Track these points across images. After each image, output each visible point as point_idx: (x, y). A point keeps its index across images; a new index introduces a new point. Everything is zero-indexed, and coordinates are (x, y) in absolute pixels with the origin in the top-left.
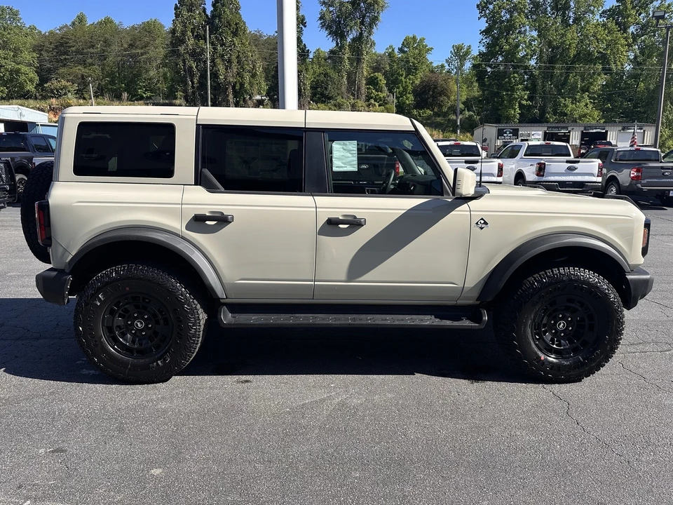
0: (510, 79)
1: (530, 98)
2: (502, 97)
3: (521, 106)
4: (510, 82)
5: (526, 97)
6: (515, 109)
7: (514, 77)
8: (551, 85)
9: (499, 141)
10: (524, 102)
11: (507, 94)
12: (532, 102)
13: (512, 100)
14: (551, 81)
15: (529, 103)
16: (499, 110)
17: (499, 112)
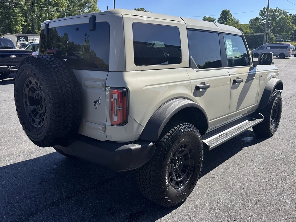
0: (14, 10)
1: (26, 21)
2: (11, 20)
3: (22, 25)
4: (14, 12)
5: (24, 20)
6: (19, 27)
7: (16, 10)
8: (35, 15)
9: (18, 43)
10: (23, 23)
11: (14, 18)
12: (27, 23)
13: (17, 22)
14: (34, 13)
15: (26, 23)
16: (11, 26)
17: (11, 28)
